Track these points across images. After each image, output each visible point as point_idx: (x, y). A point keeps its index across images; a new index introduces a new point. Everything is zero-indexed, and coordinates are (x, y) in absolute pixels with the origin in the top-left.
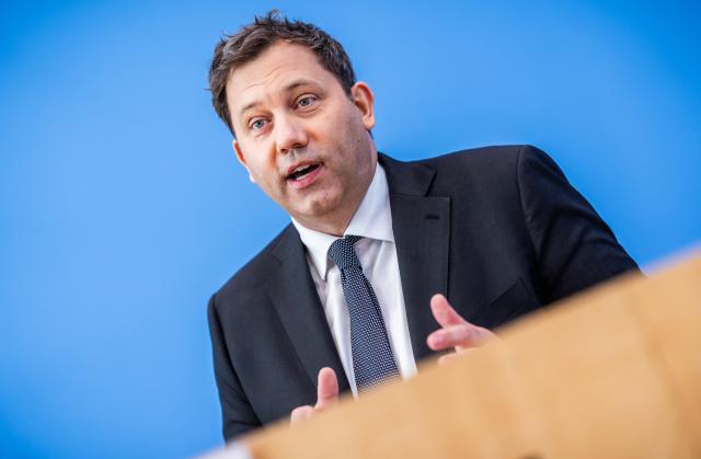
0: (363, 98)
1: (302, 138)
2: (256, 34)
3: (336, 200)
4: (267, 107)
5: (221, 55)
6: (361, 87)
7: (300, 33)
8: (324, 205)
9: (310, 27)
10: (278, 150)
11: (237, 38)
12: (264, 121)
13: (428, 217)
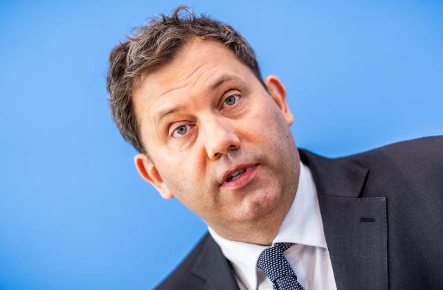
3: (275, 199)
6: (273, 81)
8: (264, 205)
12: (188, 126)
13: (363, 220)
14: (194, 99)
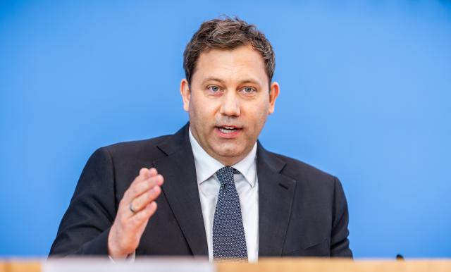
6: (276, 86)
10: (221, 111)
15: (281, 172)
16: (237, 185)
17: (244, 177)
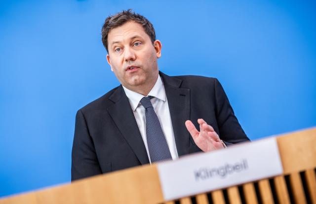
0: (158, 46)
1: (134, 57)
2: (123, 17)
4: (123, 43)
5: (108, 22)
6: (158, 42)
7: (138, 18)
8: (138, 81)
9: (142, 17)
10: (125, 60)
11: (115, 17)
12: (121, 49)
13: (181, 95)
14: (124, 41)
15: (180, 87)
16: (154, 106)
17: (157, 99)
